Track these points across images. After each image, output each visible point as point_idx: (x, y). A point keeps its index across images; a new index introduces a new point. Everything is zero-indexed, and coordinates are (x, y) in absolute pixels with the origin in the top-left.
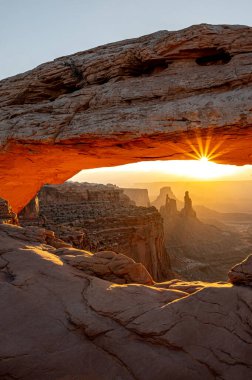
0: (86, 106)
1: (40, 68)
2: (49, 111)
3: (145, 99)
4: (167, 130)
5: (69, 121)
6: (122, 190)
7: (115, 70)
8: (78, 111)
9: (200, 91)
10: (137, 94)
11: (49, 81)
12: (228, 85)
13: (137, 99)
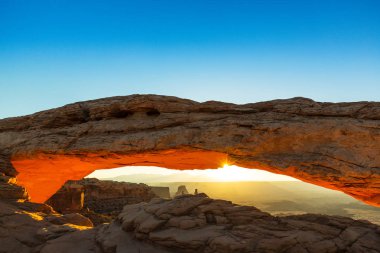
0: (86, 133)
1: (65, 107)
2: (65, 134)
3: (116, 132)
4: (123, 150)
5: (74, 141)
6: (150, 188)
7: (106, 114)
8: (81, 135)
9: (142, 130)
10: (113, 129)
11: (69, 115)
12: (154, 129)
13: (113, 131)
